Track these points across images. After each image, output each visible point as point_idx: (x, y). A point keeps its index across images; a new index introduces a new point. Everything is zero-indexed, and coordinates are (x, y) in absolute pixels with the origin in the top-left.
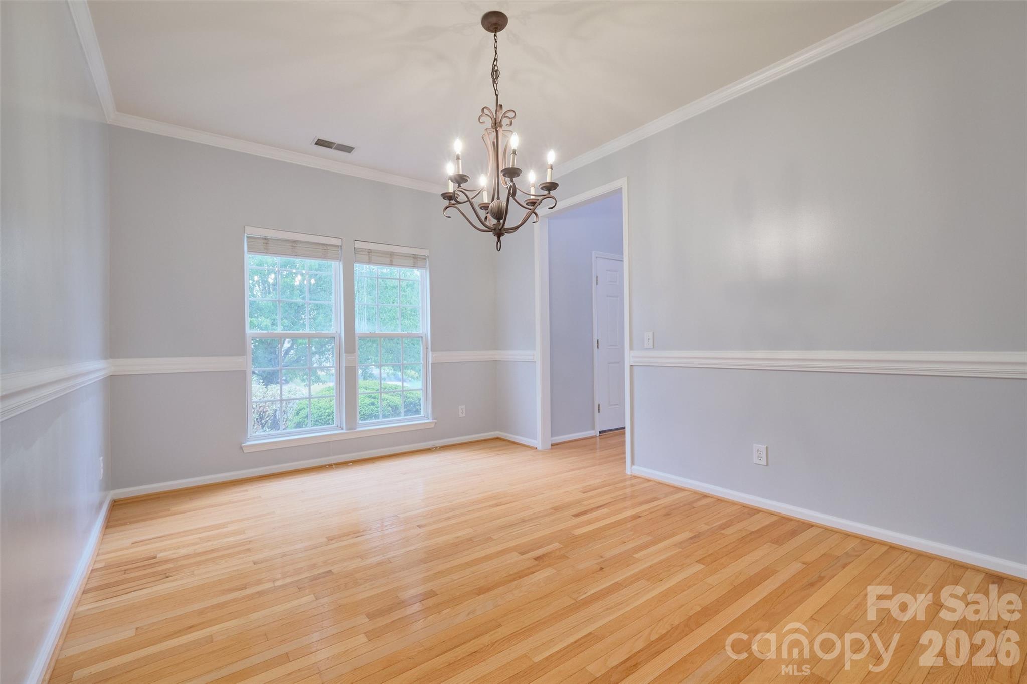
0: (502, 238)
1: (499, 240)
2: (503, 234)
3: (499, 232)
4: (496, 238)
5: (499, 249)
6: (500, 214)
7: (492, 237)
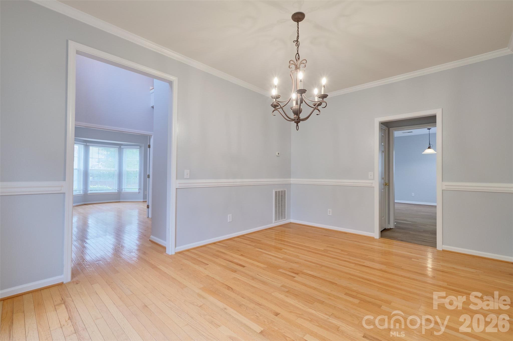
0: (299, 124)
1: (297, 125)
2: (299, 122)
3: (298, 121)
4: (296, 124)
5: (297, 129)
6: (297, 112)
7: (294, 124)
